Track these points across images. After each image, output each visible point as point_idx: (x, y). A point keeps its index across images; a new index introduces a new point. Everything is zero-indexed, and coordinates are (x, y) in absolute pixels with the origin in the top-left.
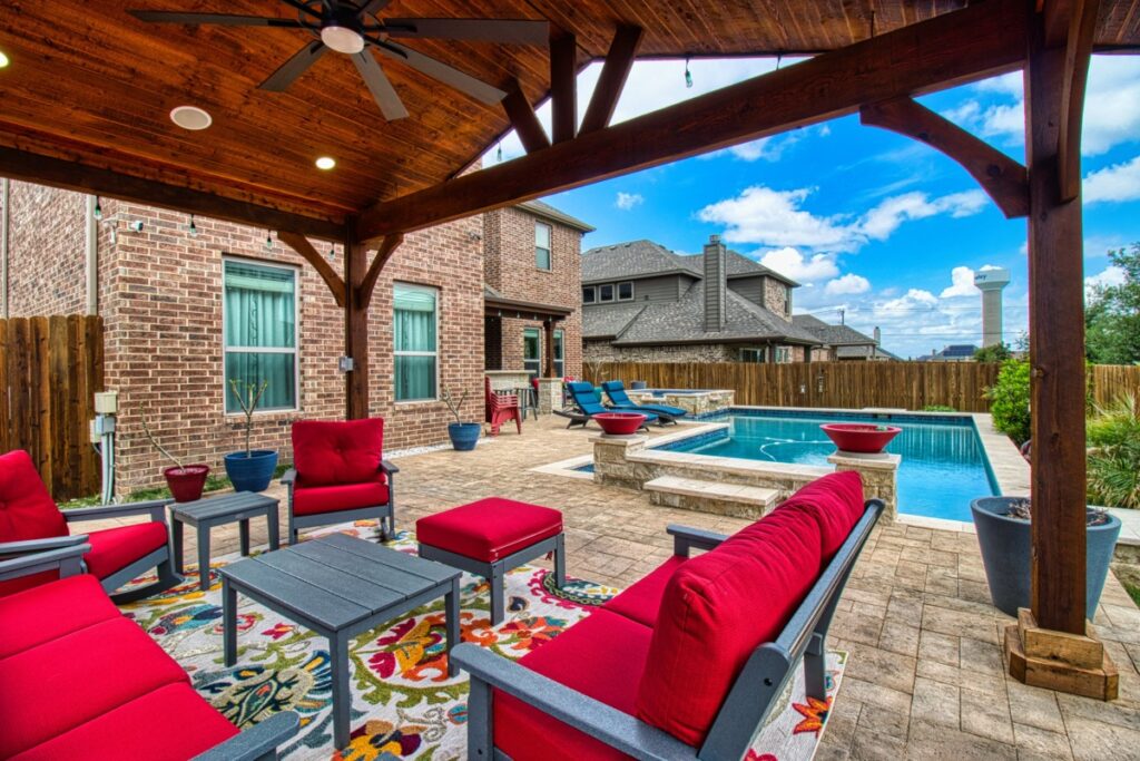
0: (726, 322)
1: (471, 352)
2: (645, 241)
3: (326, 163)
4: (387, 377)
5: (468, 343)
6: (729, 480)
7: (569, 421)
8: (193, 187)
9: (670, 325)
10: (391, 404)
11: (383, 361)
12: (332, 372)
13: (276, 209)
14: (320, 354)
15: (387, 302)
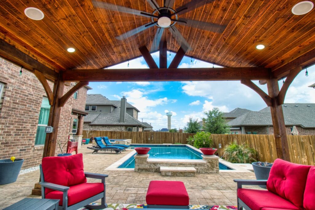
0: (126, 120)
1: (66, 126)
2: (100, 94)
3: (71, 50)
4: (34, 135)
5: (65, 122)
6: (180, 165)
7: (93, 150)
8: (6, 40)
9: (109, 120)
10: (33, 147)
11: (33, 128)
12: (10, 132)
13: (37, 60)
14: (7, 124)
15: (39, 104)
